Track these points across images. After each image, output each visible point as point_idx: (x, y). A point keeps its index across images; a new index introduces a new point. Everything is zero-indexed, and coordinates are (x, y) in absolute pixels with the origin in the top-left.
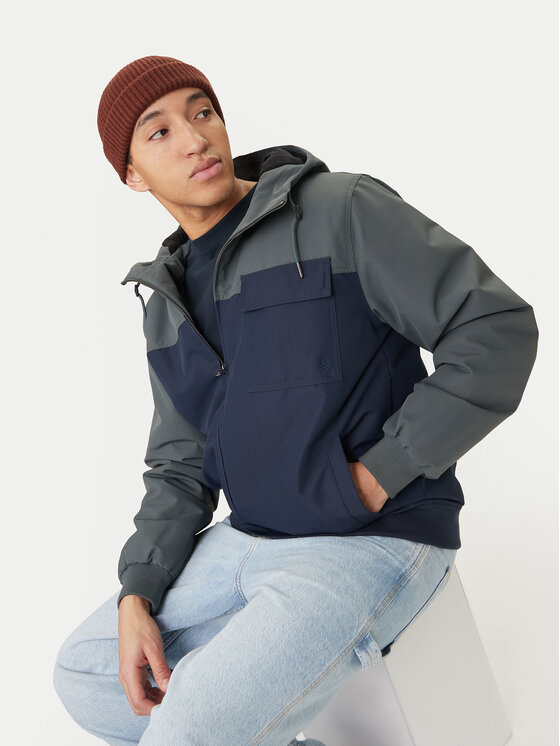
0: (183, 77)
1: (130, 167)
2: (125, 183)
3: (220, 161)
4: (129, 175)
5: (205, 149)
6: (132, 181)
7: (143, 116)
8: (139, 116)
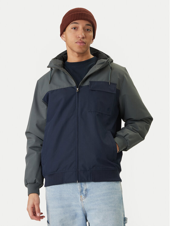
0: (89, 19)
1: (64, 32)
2: (61, 36)
3: (85, 43)
4: (63, 35)
5: (83, 38)
6: (63, 37)
7: (74, 22)
8: (73, 21)
